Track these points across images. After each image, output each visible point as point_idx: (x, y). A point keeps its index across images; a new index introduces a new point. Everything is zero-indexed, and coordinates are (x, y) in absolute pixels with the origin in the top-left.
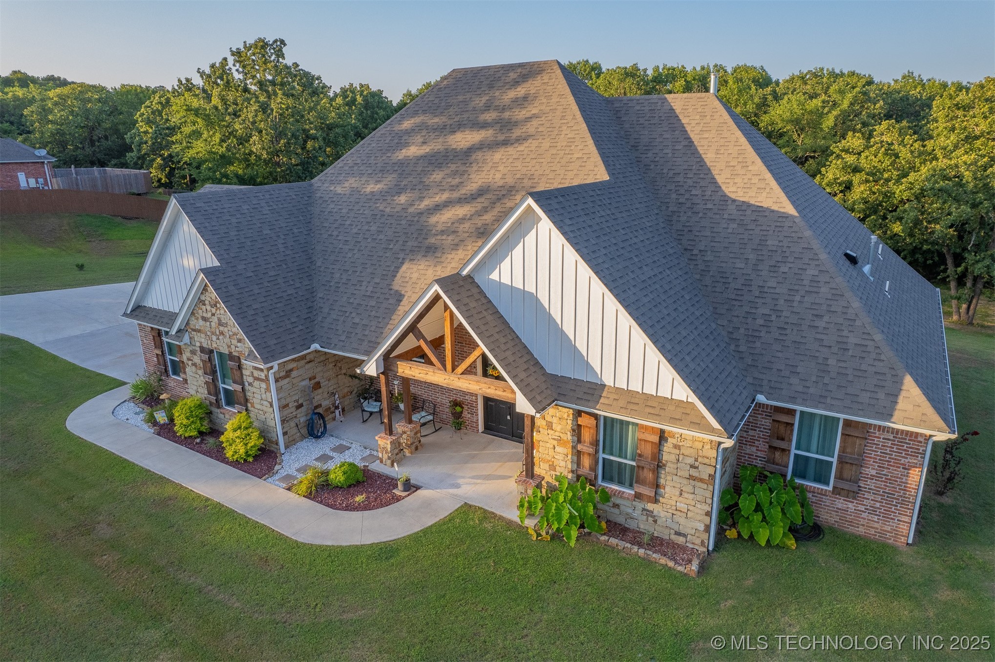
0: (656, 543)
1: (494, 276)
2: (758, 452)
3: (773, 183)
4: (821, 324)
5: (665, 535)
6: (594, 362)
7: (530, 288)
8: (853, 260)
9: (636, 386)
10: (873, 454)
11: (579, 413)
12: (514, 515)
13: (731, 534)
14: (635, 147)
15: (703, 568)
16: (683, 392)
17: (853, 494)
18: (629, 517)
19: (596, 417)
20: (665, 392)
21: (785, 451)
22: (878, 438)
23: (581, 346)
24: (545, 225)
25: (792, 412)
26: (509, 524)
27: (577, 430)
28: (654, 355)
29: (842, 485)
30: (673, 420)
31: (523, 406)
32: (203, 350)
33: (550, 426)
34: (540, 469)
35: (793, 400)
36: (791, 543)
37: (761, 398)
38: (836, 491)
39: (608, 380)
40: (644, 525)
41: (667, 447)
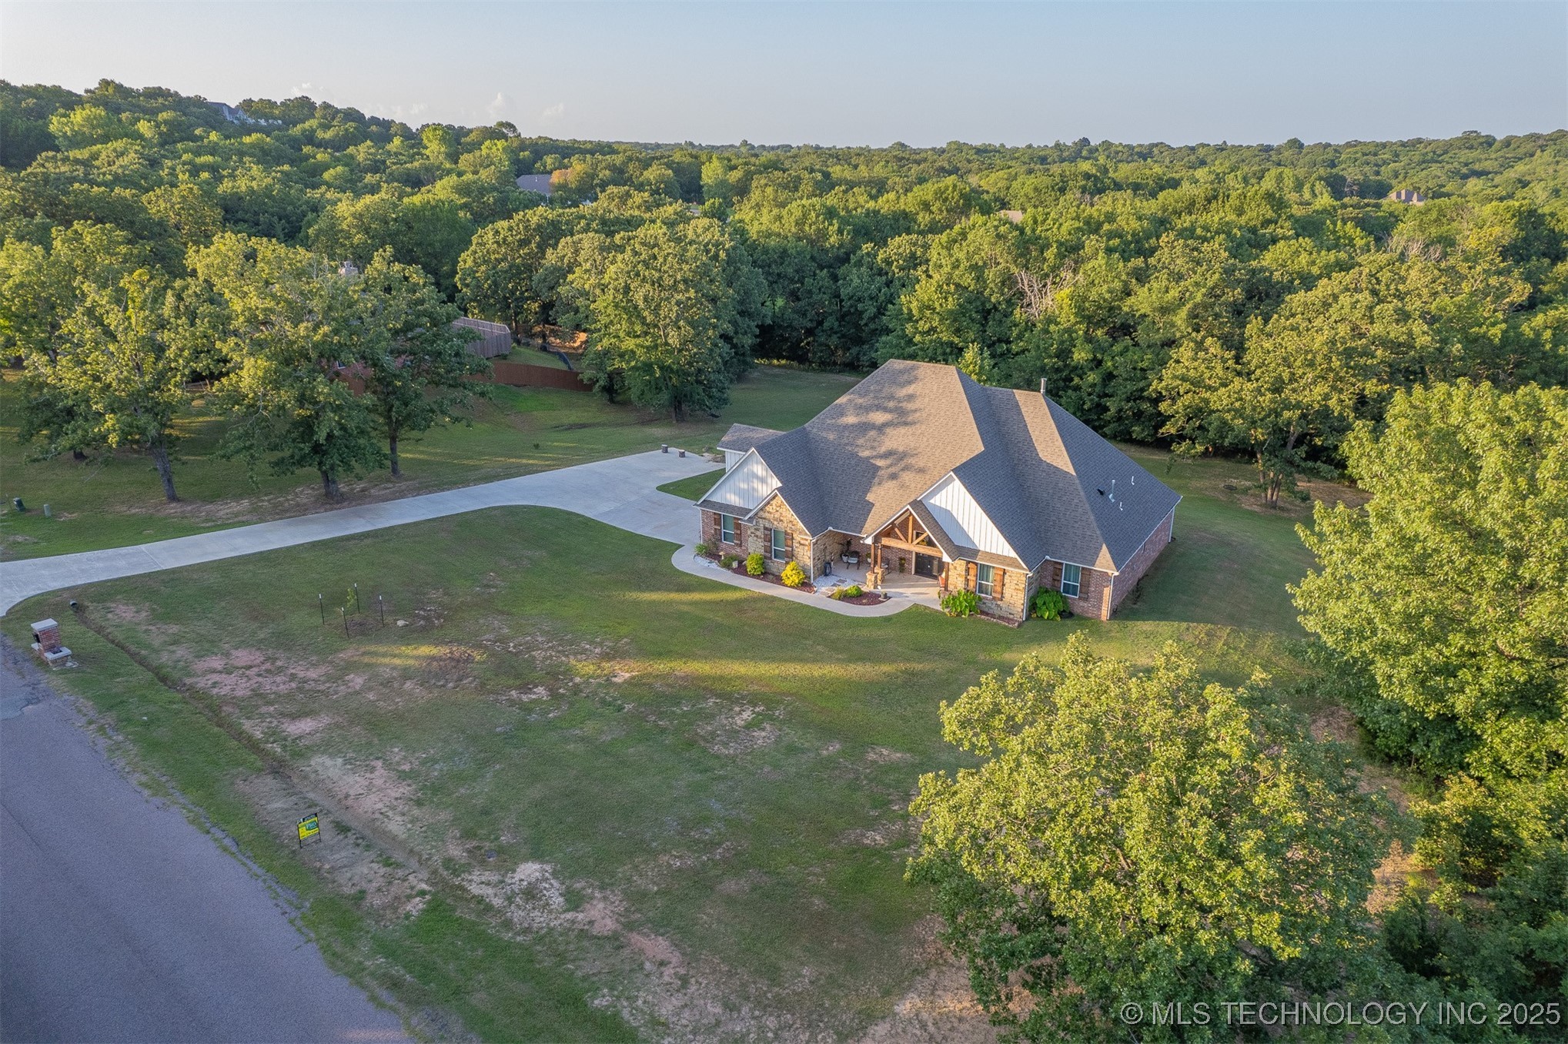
0: (1001, 618)
1: (932, 501)
2: (1048, 582)
3: (1065, 453)
4: (1076, 525)
5: (1005, 615)
6: (976, 542)
7: (949, 508)
8: (1102, 493)
9: (994, 551)
10: (1093, 582)
11: (968, 562)
12: (939, 608)
13: (1034, 616)
14: (998, 423)
15: (1019, 626)
16: (1013, 554)
17: (1086, 599)
18: (990, 608)
19: (976, 564)
20: (1005, 554)
21: (1060, 581)
22: (1095, 575)
23: (971, 535)
24: (957, 483)
25: (1062, 564)
26: (937, 611)
27: (967, 570)
28: (1002, 539)
29: (1083, 595)
30: (1008, 565)
31: (946, 558)
32: (766, 529)
33: (955, 568)
34: (951, 588)
35: (1060, 558)
36: (1059, 619)
37: (1048, 557)
38: (1080, 598)
39: (982, 548)
40: (997, 612)
41: (1006, 576)
